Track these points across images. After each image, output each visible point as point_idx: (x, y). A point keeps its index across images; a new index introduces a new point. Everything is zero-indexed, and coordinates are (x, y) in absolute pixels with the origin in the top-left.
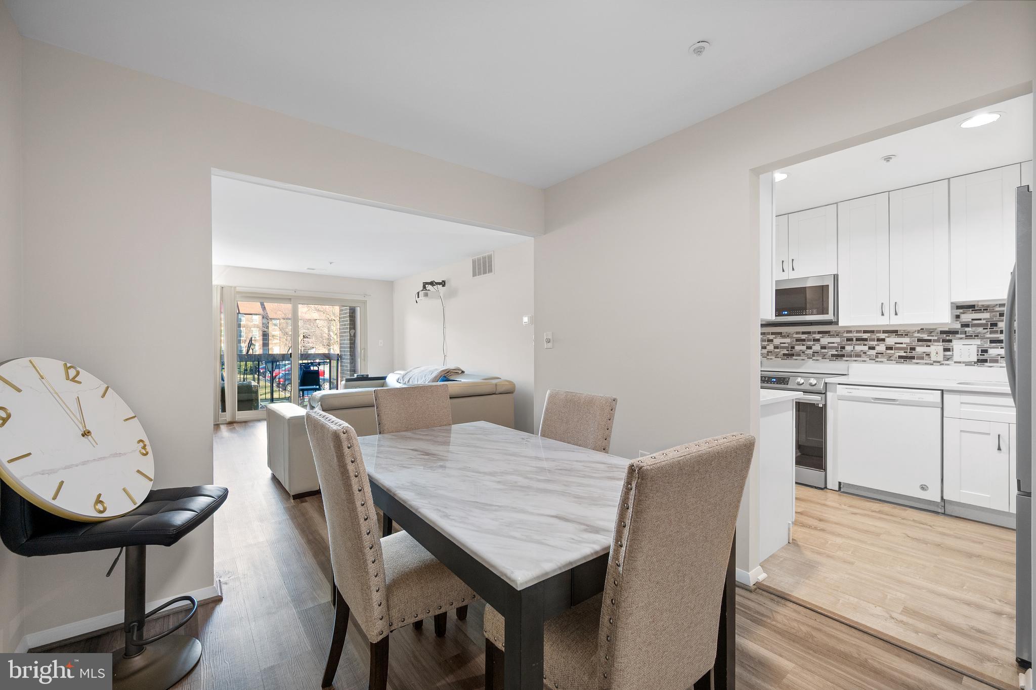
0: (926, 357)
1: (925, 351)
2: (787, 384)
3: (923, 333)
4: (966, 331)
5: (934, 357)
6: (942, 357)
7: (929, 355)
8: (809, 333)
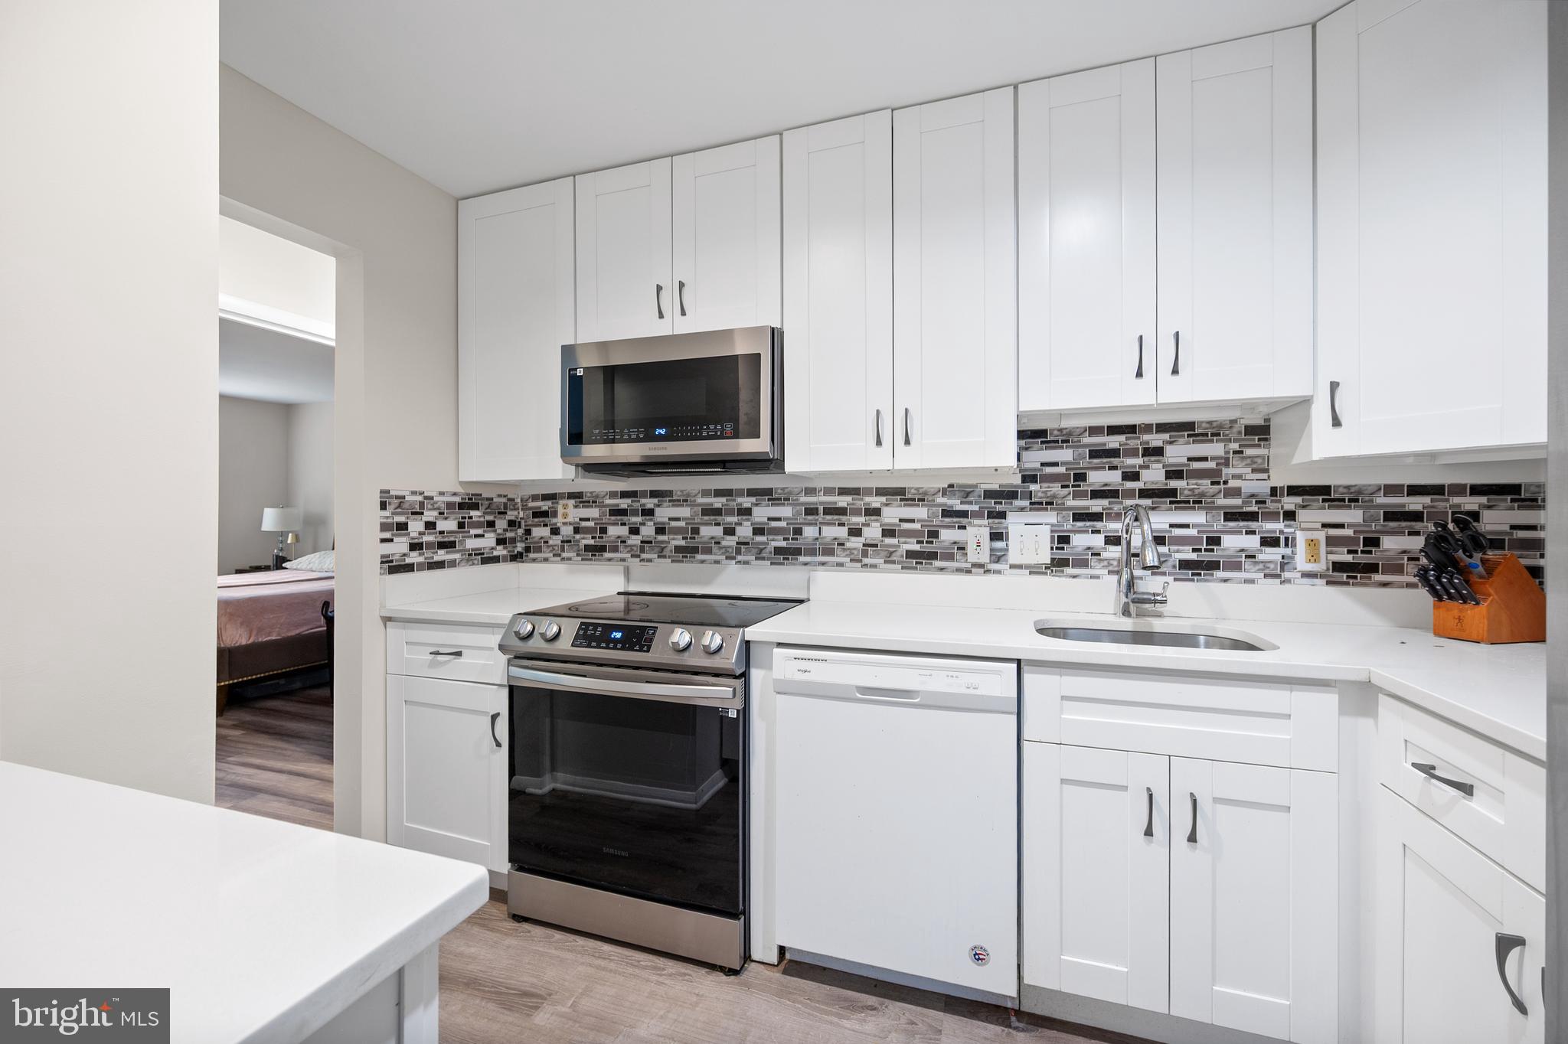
0: (958, 555)
1: (956, 539)
2: (648, 651)
3: (953, 495)
4: (1031, 492)
5: (973, 556)
6: (987, 553)
7: (964, 549)
8: (727, 493)
